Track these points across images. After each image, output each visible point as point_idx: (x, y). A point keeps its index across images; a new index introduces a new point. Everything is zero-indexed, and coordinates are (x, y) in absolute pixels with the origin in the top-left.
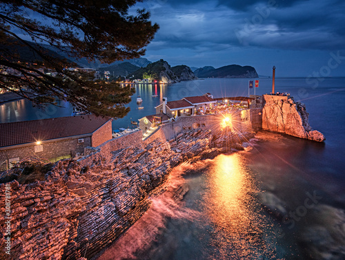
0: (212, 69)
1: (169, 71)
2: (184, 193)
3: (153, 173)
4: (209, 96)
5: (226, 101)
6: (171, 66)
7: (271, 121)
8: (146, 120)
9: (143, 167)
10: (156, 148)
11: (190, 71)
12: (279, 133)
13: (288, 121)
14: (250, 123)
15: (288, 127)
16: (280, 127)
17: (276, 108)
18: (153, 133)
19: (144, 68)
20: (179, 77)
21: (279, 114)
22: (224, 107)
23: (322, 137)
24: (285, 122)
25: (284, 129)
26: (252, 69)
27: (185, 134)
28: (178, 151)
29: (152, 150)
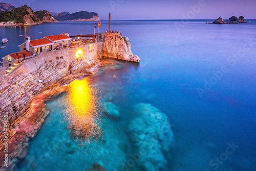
0: (68, 14)
1: (32, 15)
2: (45, 116)
3: (17, 104)
4: (66, 34)
5: (79, 38)
6: (34, 11)
7: (109, 51)
8: (10, 58)
9: (6, 101)
10: (19, 82)
11: (50, 15)
12: (114, 59)
13: (119, 50)
14: (96, 54)
15: (119, 54)
16: (115, 55)
17: (112, 42)
18: (16, 69)
19: (9, 12)
20: (41, 20)
21: (114, 45)
22: (77, 42)
23: (138, 59)
24: (117, 51)
25: (117, 55)
26: (96, 14)
27: (47, 66)
28: (40, 81)
29: (15, 84)
